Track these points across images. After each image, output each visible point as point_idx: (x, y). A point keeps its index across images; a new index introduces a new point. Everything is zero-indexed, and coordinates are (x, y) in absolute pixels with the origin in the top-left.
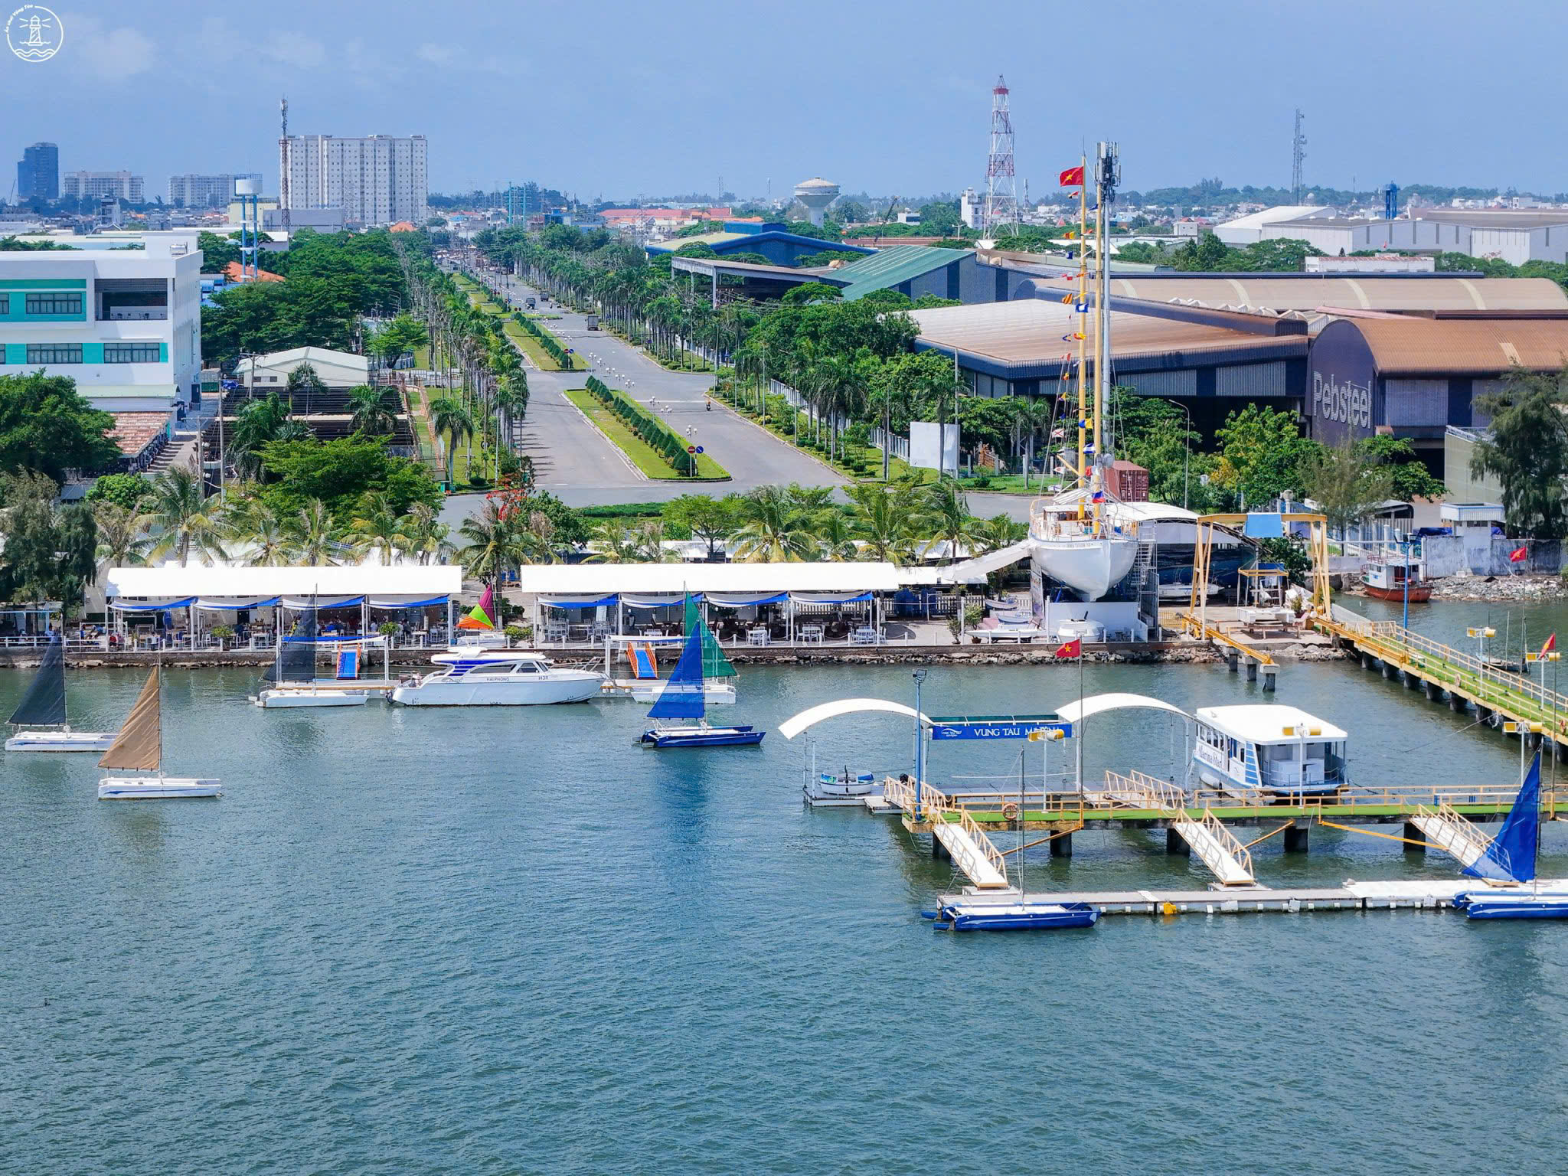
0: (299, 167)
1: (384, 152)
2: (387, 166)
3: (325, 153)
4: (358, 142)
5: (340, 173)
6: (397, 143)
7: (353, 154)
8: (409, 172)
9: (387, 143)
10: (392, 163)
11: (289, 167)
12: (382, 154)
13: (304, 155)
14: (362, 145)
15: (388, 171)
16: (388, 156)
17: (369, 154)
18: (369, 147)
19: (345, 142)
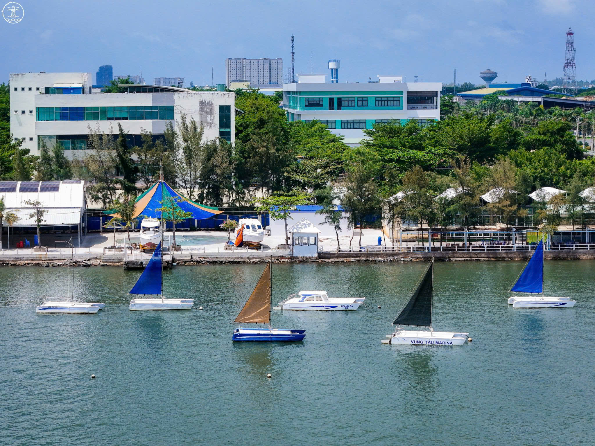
0: (234, 71)
1: (267, 65)
2: (268, 71)
3: (244, 66)
4: (257, 61)
5: (250, 73)
6: (271, 61)
7: (255, 66)
8: (276, 73)
9: (268, 61)
10: (270, 69)
11: (230, 71)
12: (266, 66)
13: (236, 66)
14: (258, 62)
15: (268, 72)
16: (268, 66)
17: (261, 66)
18: (261, 62)
19: (252, 61)
